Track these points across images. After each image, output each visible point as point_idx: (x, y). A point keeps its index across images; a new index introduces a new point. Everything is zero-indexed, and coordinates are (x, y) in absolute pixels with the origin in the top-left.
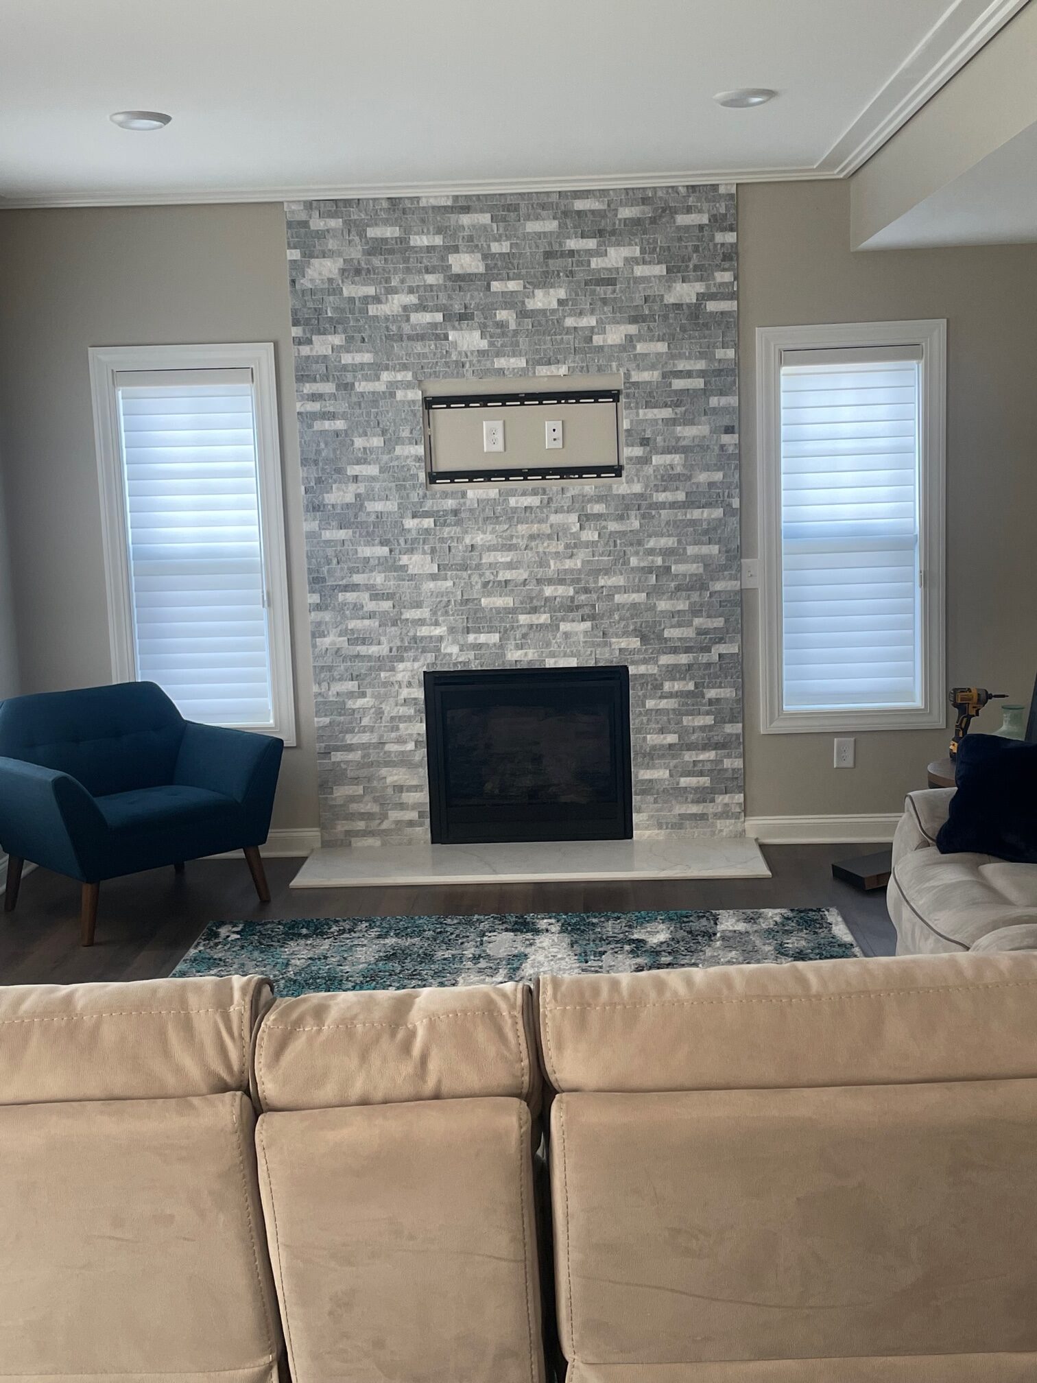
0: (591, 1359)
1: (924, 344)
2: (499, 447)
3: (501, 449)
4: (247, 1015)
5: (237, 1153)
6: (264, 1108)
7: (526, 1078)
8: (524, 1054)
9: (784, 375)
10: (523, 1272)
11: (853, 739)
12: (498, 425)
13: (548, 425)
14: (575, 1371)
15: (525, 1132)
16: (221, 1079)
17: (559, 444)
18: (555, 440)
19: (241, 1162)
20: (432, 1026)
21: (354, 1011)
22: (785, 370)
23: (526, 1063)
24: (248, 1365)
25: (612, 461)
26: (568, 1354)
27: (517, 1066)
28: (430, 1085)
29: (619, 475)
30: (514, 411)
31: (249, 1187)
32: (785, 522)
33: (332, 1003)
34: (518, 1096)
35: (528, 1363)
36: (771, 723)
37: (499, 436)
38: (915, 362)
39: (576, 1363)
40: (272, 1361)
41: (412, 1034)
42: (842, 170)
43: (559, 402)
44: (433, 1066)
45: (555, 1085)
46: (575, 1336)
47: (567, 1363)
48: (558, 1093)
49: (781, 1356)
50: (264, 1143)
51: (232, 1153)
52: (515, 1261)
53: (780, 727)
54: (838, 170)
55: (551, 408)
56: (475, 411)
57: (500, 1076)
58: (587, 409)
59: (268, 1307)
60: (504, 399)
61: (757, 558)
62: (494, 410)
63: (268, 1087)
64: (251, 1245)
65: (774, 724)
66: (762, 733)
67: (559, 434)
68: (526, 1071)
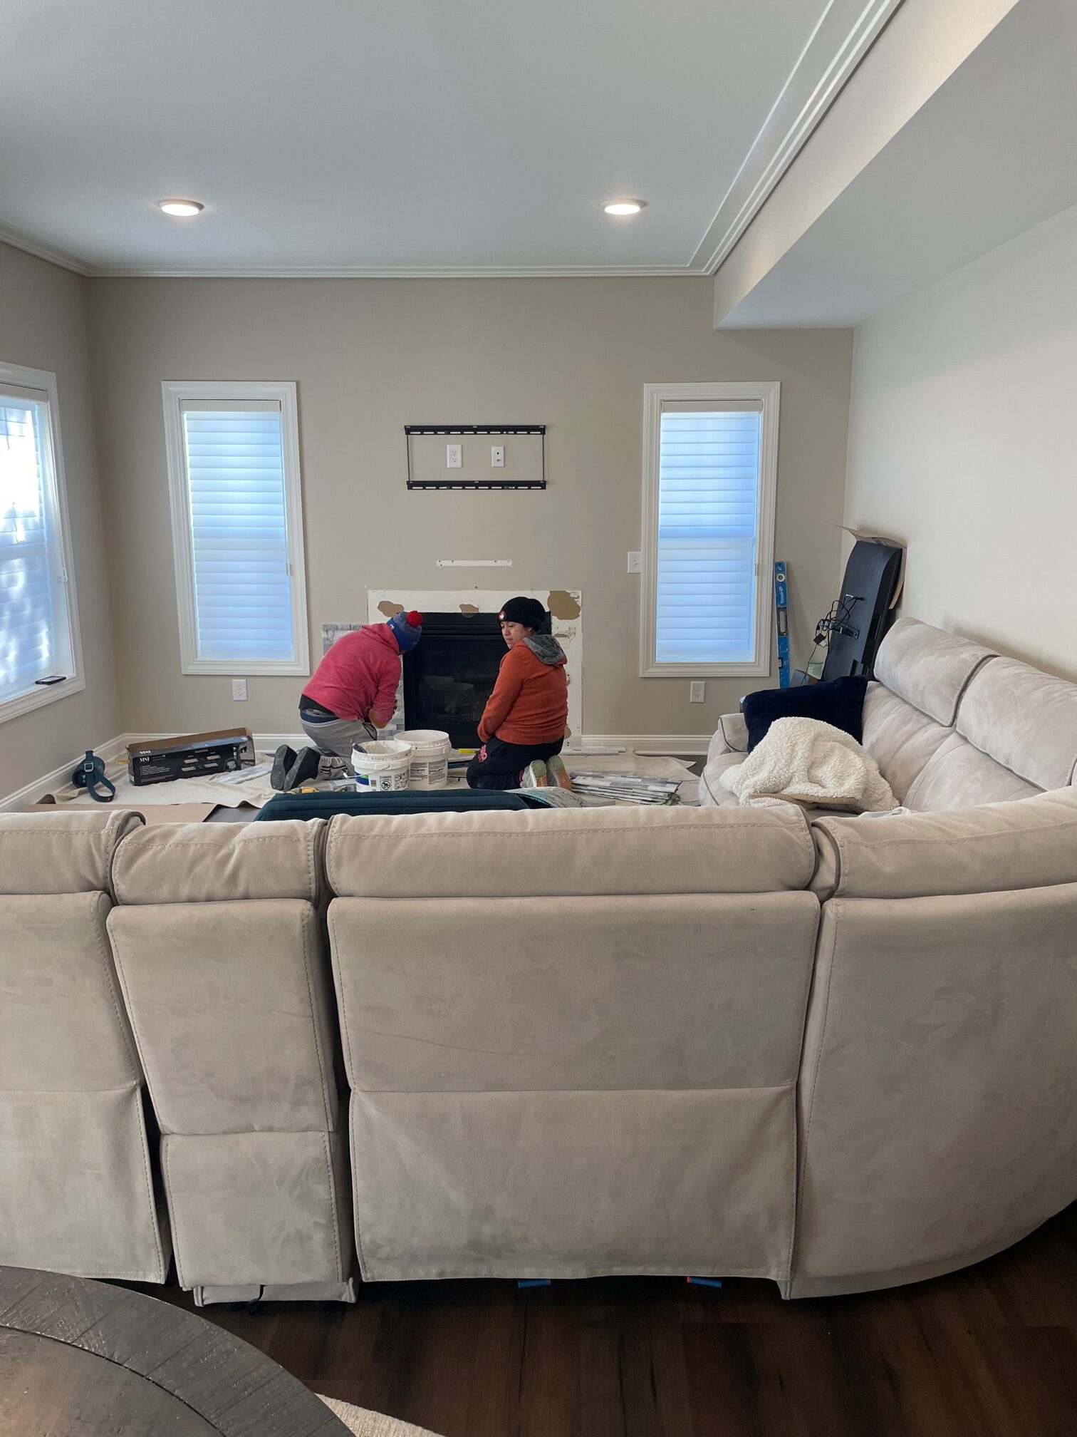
0: (366, 1088)
1: (763, 400)
2: (458, 464)
3: (460, 466)
4: (113, 836)
5: (95, 934)
6: (119, 902)
7: (313, 886)
8: (312, 869)
9: (664, 419)
10: (312, 1024)
11: (704, 682)
12: (458, 448)
13: (494, 450)
14: (356, 1096)
15: (308, 924)
16: (91, 883)
17: (501, 464)
18: (498, 460)
19: (99, 943)
20: (245, 848)
21: (192, 835)
22: (664, 415)
23: (313, 874)
24: (117, 1087)
25: (539, 478)
26: (351, 1085)
27: (306, 877)
28: (241, 889)
29: (544, 488)
30: (469, 438)
31: (106, 959)
32: (661, 526)
33: (179, 830)
34: (308, 899)
35: (320, 1090)
36: (647, 669)
37: (459, 456)
38: (757, 412)
39: (356, 1091)
40: (136, 1085)
41: (229, 855)
42: (707, 270)
43: (502, 433)
44: (243, 875)
45: (336, 892)
46: (353, 1071)
47: (350, 1090)
48: (337, 897)
49: (503, 1087)
50: (111, 927)
51: (92, 935)
52: (305, 1016)
53: (652, 672)
54: (705, 268)
55: (496, 437)
56: (442, 437)
57: (293, 883)
58: (522, 437)
59: (129, 1046)
60: (462, 429)
61: (640, 551)
62: (455, 436)
63: (121, 888)
64: (113, 1001)
65: (648, 671)
66: (640, 676)
67: (501, 456)
68: (313, 880)
